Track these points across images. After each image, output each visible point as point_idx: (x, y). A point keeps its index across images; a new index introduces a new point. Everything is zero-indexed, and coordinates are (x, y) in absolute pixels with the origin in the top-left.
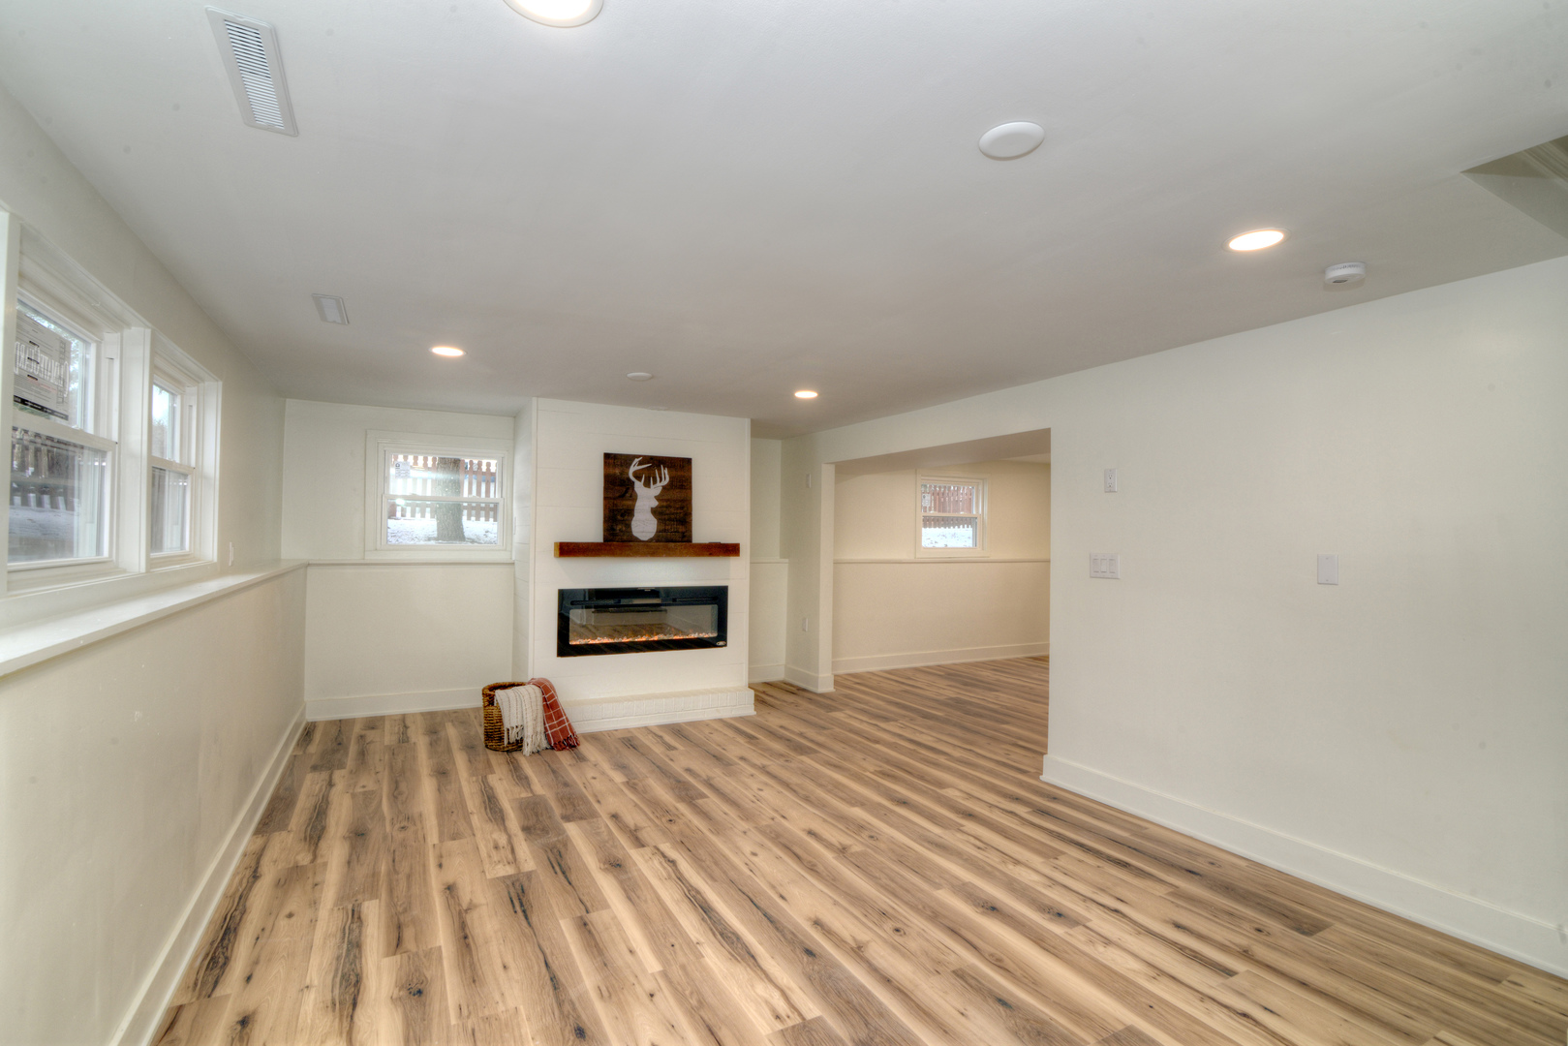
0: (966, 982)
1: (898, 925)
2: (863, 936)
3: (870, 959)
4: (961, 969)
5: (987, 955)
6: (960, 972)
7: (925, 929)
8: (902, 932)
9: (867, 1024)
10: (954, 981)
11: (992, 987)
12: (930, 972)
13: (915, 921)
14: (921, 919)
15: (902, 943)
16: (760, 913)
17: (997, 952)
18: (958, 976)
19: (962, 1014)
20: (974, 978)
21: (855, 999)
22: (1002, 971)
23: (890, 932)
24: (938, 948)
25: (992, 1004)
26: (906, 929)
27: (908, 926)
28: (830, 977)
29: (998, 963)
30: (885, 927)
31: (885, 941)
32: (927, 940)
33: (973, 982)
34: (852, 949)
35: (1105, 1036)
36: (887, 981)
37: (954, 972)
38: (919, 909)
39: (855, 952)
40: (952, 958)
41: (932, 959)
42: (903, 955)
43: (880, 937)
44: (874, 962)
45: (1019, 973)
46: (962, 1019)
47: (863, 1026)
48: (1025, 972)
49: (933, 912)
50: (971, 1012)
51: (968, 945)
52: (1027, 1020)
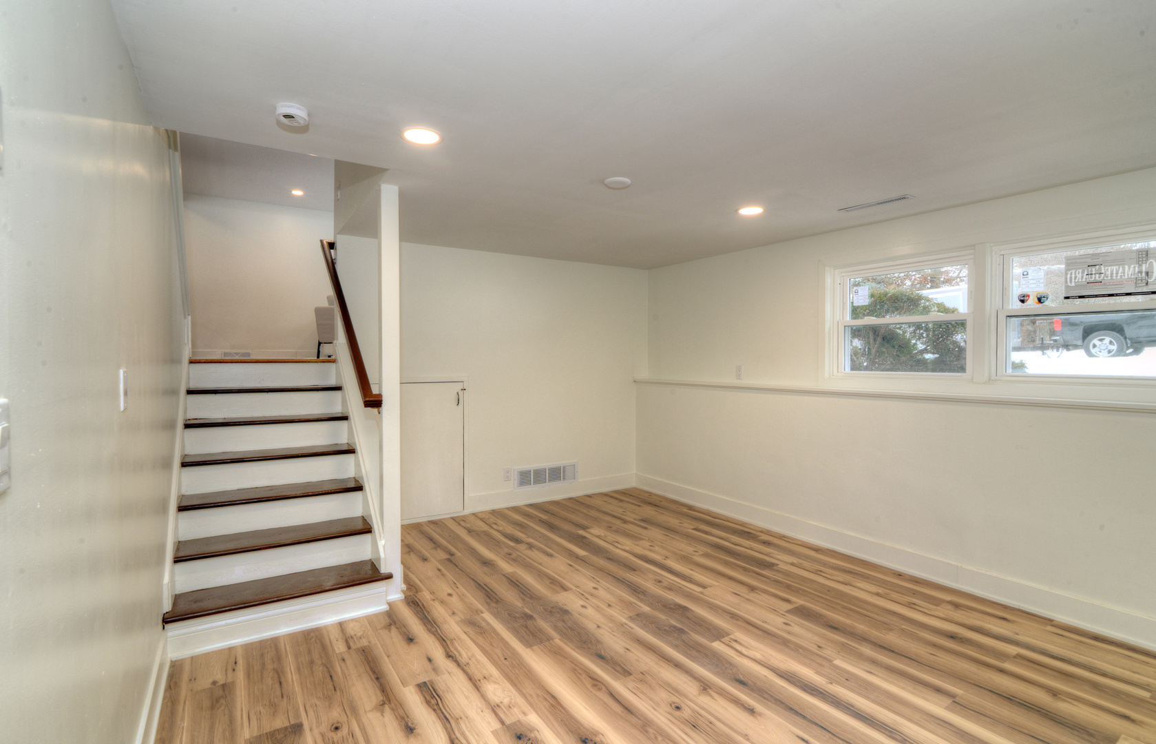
0: (623, 668)
1: (677, 713)
2: (704, 700)
3: (694, 681)
4: (625, 676)
5: (604, 688)
6: (626, 674)
7: (653, 710)
8: (673, 706)
9: (683, 641)
10: (632, 668)
11: (606, 666)
12: (648, 674)
13: (664, 719)
14: (658, 722)
15: (671, 695)
16: (808, 717)
17: (594, 692)
18: (628, 672)
19: (628, 649)
20: (617, 671)
21: (694, 653)
22: (596, 677)
23: (683, 706)
24: (642, 692)
25: (608, 656)
26: (670, 710)
27: (669, 713)
28: (717, 665)
29: (596, 683)
30: (689, 711)
31: (686, 697)
32: (651, 699)
33: (618, 668)
34: (710, 688)
35: (547, 643)
36: (677, 665)
37: (631, 674)
38: (660, 734)
39: (707, 685)
40: (631, 685)
41: (647, 683)
42: (669, 685)
43: (691, 700)
44: (690, 678)
45: (584, 676)
46: (628, 647)
47: (685, 640)
48: (578, 677)
49: (647, 732)
50: (621, 651)
51: (617, 697)
52: (589, 648)
